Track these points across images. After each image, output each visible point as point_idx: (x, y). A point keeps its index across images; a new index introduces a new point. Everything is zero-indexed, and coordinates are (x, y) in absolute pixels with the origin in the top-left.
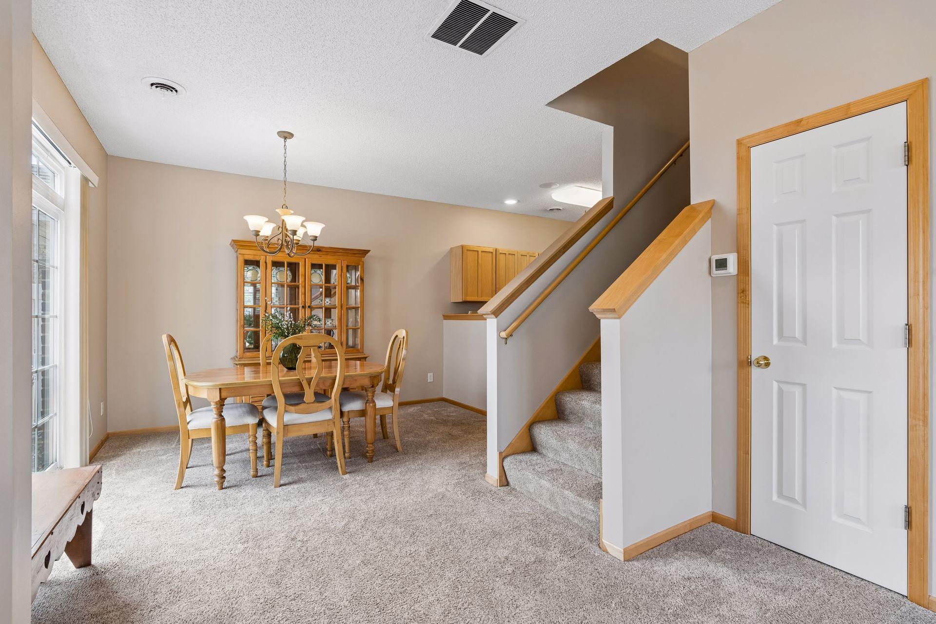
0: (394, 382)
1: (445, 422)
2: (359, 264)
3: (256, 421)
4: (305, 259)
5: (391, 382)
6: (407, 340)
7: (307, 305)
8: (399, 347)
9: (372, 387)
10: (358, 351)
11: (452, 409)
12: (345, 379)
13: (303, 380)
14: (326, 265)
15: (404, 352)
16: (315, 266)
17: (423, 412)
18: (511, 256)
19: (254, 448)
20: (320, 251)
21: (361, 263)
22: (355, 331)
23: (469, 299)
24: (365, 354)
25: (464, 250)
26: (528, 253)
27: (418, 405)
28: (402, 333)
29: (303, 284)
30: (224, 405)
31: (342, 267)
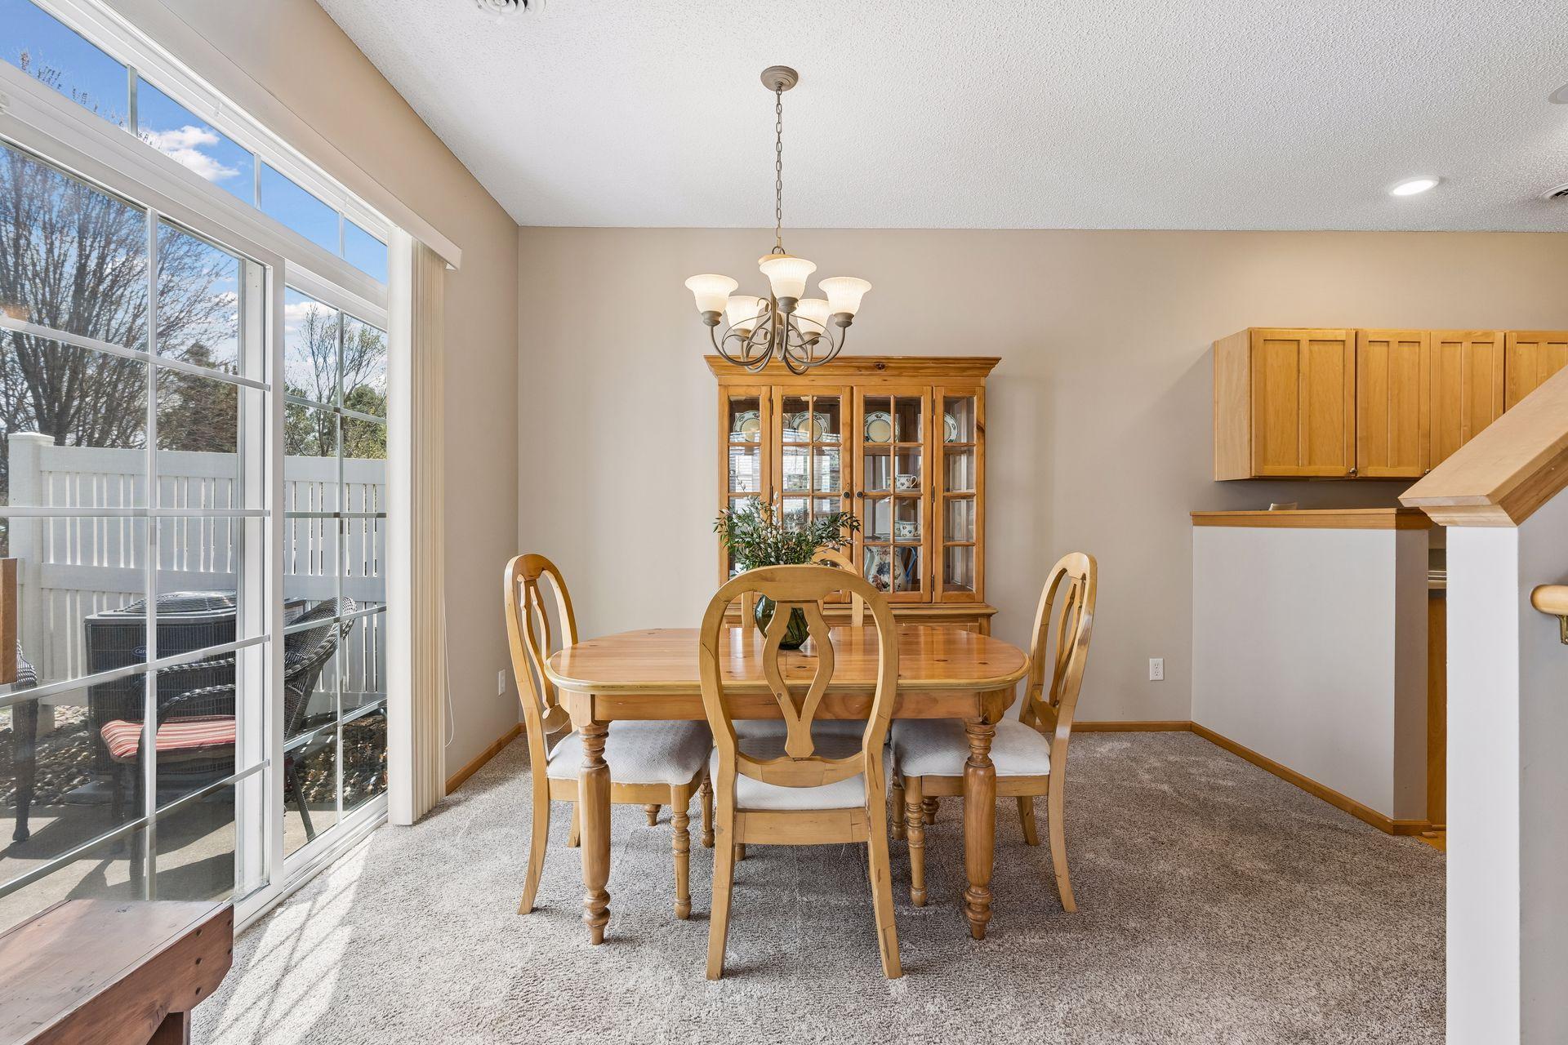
0: (1055, 702)
1: (1205, 811)
2: (974, 393)
3: (688, 778)
4: (852, 388)
5: (1045, 697)
6: (1094, 587)
7: (856, 492)
8: (1071, 605)
9: (984, 723)
10: (972, 599)
11: (1220, 762)
12: (900, 696)
13: (780, 695)
14: (899, 402)
15: (1084, 618)
16: (875, 405)
17: (1134, 759)
18: (1405, 348)
19: (681, 846)
20: (883, 367)
21: (977, 389)
22: (967, 551)
23: (1270, 470)
24: (988, 607)
25: (1258, 342)
26: (1468, 334)
27: (1123, 735)
28: (1078, 564)
29: (848, 444)
30: (607, 735)
31: (933, 402)
